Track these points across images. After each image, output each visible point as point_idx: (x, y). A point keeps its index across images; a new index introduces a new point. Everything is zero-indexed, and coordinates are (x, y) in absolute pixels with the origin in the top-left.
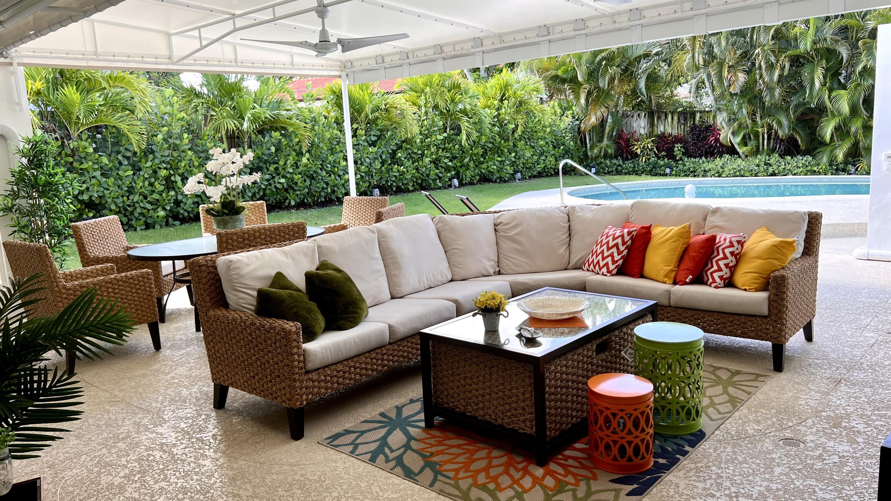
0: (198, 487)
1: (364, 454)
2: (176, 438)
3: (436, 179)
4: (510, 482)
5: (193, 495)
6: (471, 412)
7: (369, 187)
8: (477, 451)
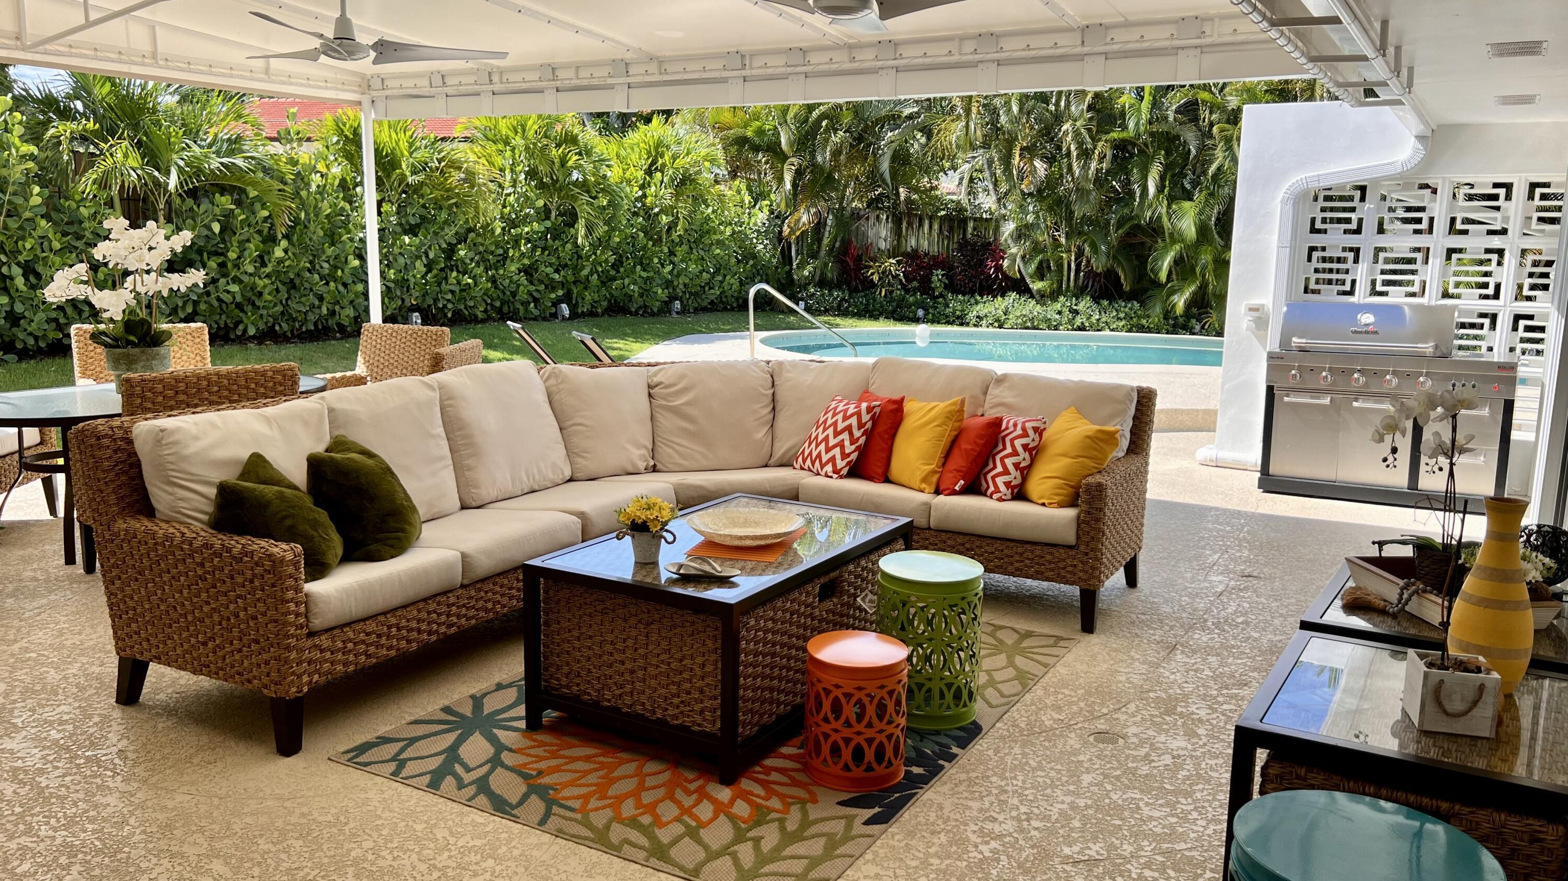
0: (97, 843)
1: (418, 776)
2: (43, 758)
3: (529, 303)
4: (676, 812)
5: (89, 857)
6: (609, 701)
7: (400, 308)
8: (620, 764)
